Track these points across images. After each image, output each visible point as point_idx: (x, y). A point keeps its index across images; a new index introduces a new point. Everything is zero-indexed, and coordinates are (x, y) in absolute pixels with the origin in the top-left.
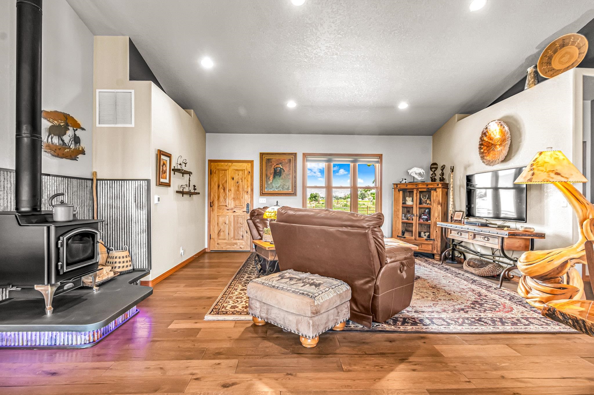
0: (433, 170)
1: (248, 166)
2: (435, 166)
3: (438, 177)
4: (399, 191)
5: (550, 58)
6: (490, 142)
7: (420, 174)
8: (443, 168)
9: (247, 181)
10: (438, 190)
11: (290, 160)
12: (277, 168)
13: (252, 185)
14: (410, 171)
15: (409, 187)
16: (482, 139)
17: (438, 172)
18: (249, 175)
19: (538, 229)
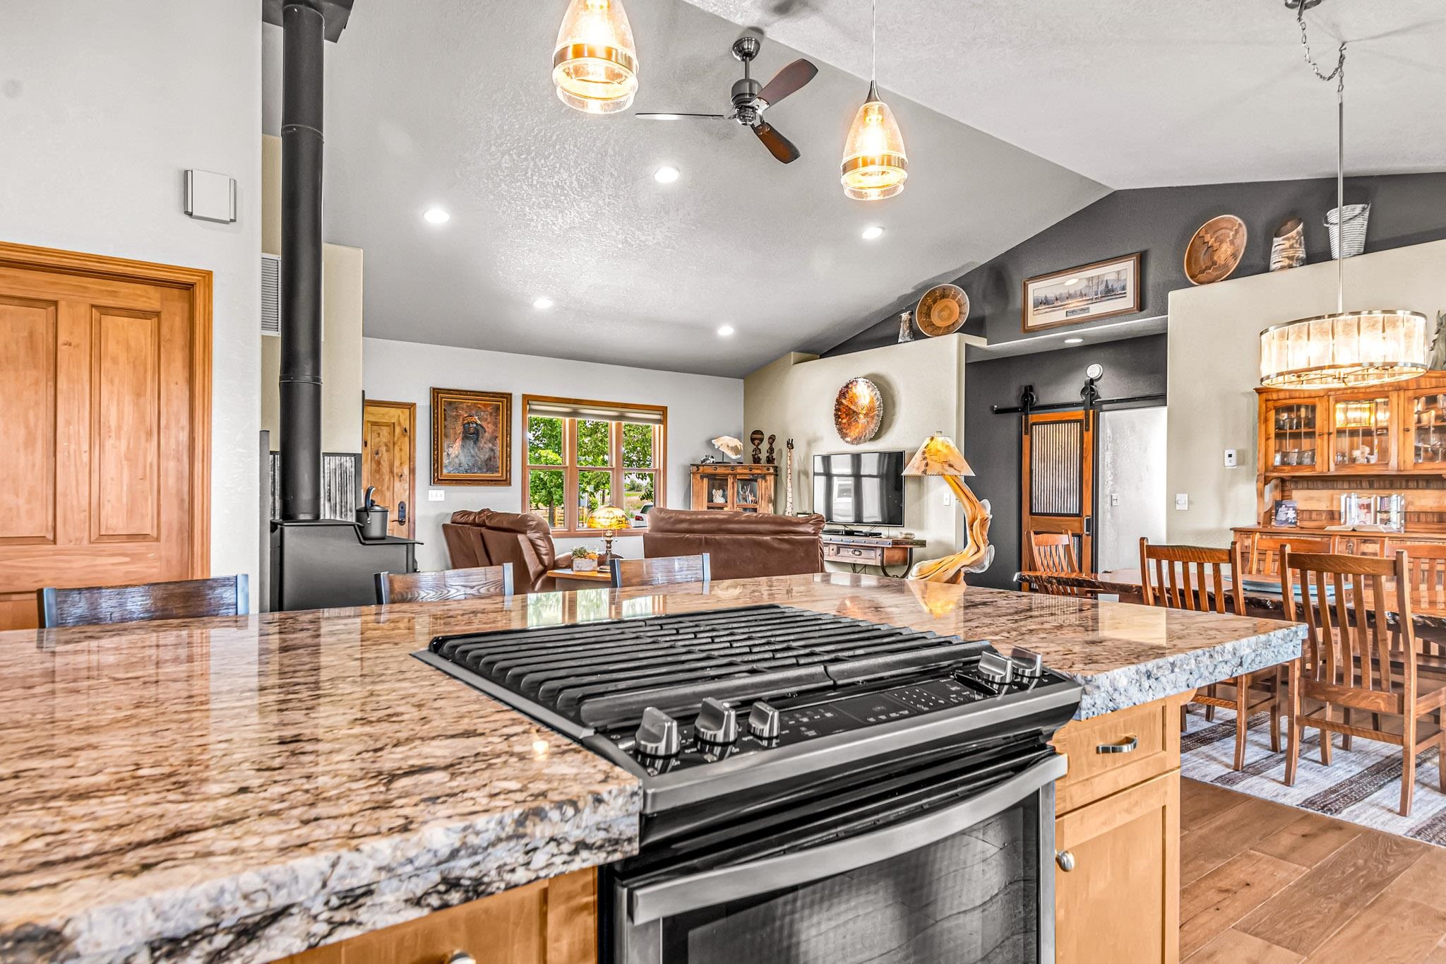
0: (756, 442)
1: (403, 415)
2: (759, 436)
3: (764, 455)
4: (702, 478)
5: (929, 308)
6: (852, 407)
7: (736, 450)
8: (772, 438)
9: (401, 450)
10: (768, 478)
11: (497, 408)
12: (469, 423)
13: (411, 459)
14: (716, 443)
15: (720, 470)
16: (839, 402)
17: (765, 446)
18: (404, 436)
19: (918, 536)
